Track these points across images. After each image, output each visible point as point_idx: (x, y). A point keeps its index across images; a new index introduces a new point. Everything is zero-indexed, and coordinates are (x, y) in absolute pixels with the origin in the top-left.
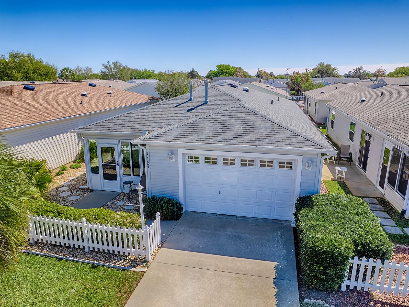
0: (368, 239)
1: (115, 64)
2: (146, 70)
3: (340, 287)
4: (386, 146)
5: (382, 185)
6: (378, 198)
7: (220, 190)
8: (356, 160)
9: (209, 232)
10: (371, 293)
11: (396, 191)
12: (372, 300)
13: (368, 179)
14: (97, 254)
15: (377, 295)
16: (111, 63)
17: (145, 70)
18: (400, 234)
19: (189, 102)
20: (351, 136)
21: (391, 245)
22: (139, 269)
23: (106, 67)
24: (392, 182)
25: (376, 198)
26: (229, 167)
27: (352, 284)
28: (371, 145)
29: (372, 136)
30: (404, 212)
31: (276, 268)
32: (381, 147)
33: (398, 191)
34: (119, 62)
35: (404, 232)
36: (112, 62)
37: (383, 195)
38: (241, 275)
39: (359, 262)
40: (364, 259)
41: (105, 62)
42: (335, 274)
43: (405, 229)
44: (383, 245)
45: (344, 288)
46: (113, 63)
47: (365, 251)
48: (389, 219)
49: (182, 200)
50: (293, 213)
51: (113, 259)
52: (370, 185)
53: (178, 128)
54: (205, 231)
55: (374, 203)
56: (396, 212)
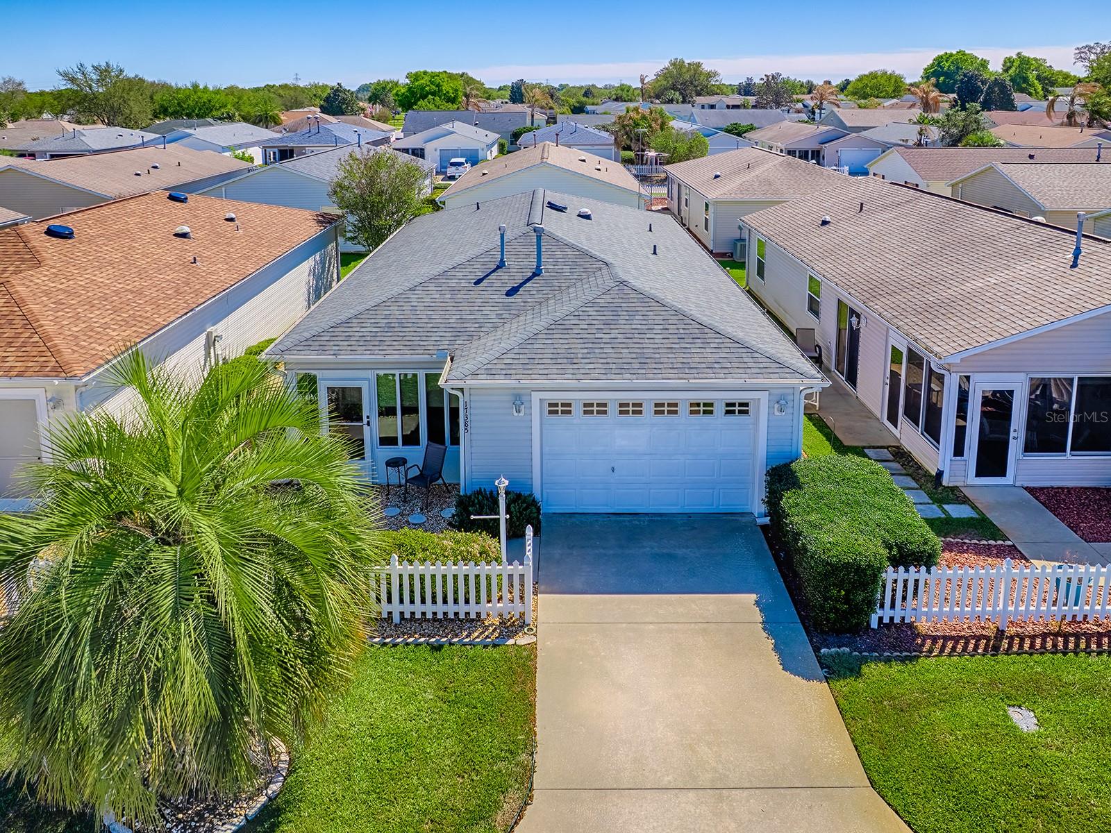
0: (904, 535)
1: (104, 72)
2: (195, 86)
3: (869, 625)
4: (892, 342)
5: (893, 418)
6: (890, 446)
7: (612, 465)
8: (831, 360)
9: (611, 552)
10: (915, 624)
11: (922, 434)
12: (918, 635)
13: (863, 404)
14: (420, 624)
15: (923, 626)
16: (90, 69)
17: (193, 86)
18: (940, 518)
19: (500, 272)
20: (814, 307)
21: (937, 541)
22: (522, 640)
23: (73, 80)
24: (912, 415)
25: (887, 448)
26: (630, 418)
27: (886, 613)
28: (861, 335)
29: (862, 316)
30: (940, 474)
31: (757, 603)
32: (884, 344)
33: (925, 433)
34: (113, 64)
35: (944, 511)
36: (93, 66)
37: (898, 440)
38: (705, 625)
39: (906, 576)
40: (901, 569)
41: (71, 67)
42: (863, 600)
43: (946, 507)
44: (926, 543)
45: (874, 625)
46: (95, 68)
47: (901, 556)
48: (917, 489)
49: (537, 495)
50: (762, 500)
51: (462, 630)
52: (870, 418)
53: (520, 346)
54: (602, 551)
55: (884, 458)
56: (927, 474)
